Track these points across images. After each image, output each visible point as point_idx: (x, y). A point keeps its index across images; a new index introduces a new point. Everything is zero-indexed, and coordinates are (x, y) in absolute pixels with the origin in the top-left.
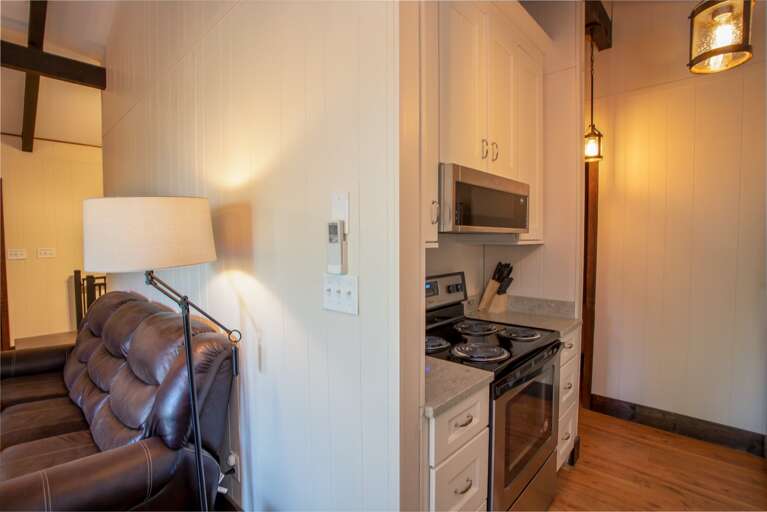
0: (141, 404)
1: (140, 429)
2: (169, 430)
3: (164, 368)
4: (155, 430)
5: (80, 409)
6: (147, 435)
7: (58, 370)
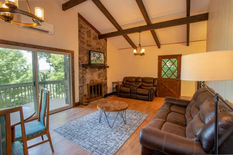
0: (199, 128)
1: (196, 136)
2: (204, 143)
3: (209, 119)
4: (200, 140)
5: (186, 120)
6: (198, 140)
7: (186, 107)
